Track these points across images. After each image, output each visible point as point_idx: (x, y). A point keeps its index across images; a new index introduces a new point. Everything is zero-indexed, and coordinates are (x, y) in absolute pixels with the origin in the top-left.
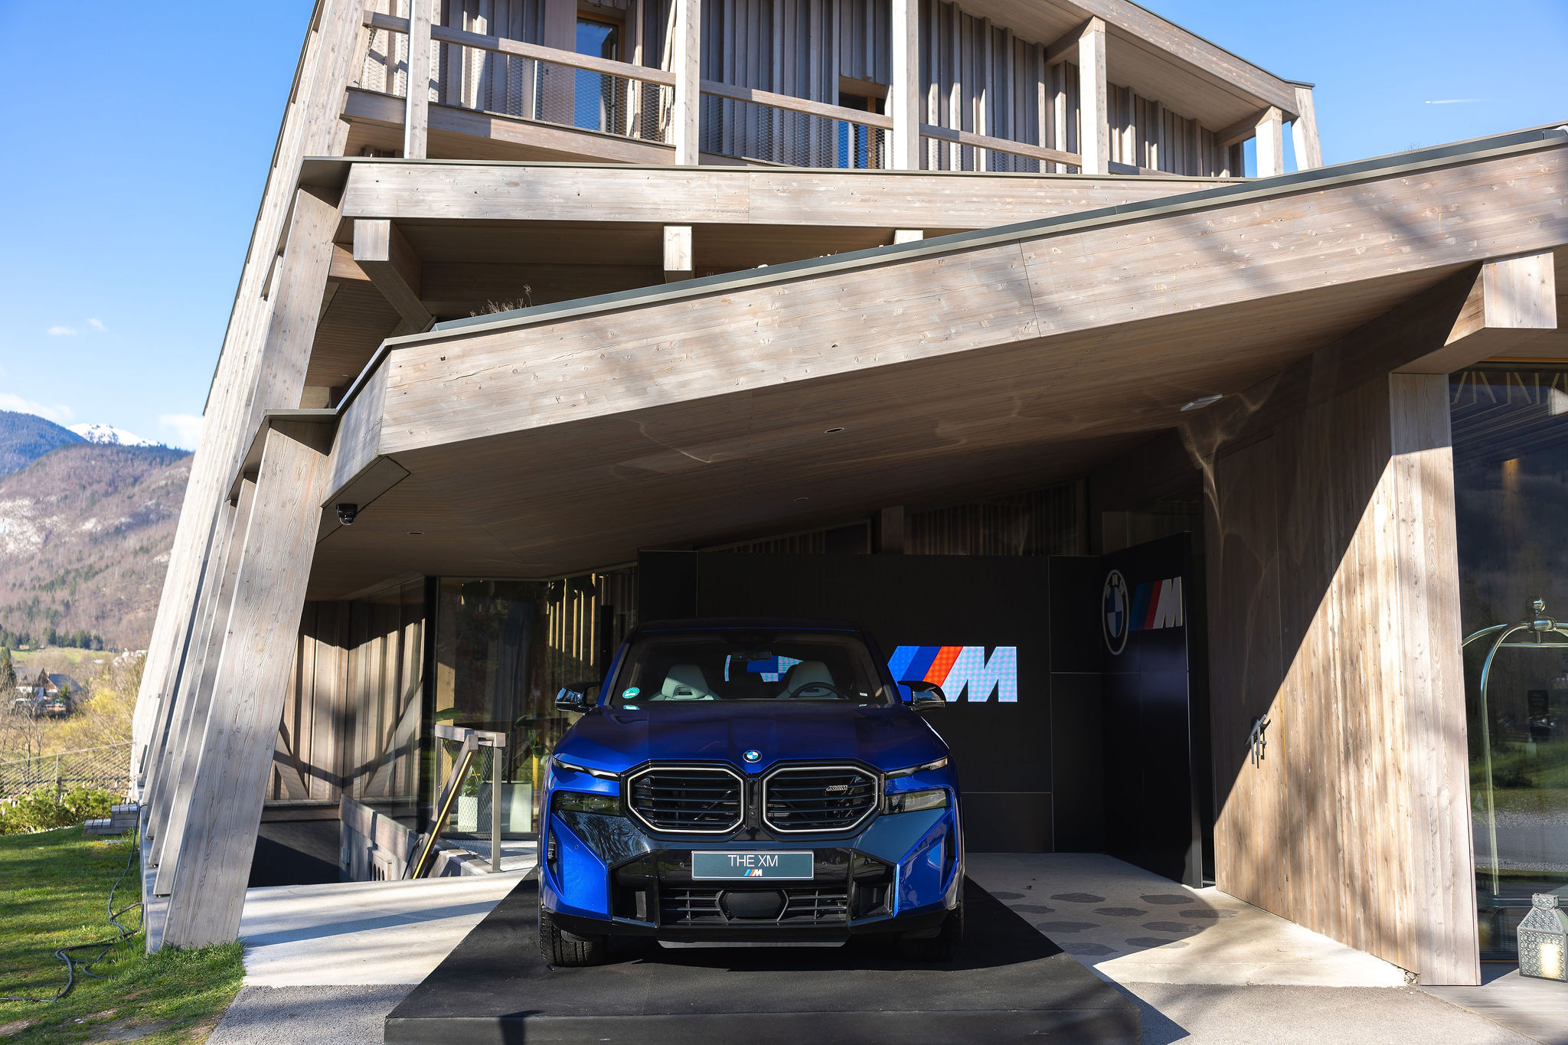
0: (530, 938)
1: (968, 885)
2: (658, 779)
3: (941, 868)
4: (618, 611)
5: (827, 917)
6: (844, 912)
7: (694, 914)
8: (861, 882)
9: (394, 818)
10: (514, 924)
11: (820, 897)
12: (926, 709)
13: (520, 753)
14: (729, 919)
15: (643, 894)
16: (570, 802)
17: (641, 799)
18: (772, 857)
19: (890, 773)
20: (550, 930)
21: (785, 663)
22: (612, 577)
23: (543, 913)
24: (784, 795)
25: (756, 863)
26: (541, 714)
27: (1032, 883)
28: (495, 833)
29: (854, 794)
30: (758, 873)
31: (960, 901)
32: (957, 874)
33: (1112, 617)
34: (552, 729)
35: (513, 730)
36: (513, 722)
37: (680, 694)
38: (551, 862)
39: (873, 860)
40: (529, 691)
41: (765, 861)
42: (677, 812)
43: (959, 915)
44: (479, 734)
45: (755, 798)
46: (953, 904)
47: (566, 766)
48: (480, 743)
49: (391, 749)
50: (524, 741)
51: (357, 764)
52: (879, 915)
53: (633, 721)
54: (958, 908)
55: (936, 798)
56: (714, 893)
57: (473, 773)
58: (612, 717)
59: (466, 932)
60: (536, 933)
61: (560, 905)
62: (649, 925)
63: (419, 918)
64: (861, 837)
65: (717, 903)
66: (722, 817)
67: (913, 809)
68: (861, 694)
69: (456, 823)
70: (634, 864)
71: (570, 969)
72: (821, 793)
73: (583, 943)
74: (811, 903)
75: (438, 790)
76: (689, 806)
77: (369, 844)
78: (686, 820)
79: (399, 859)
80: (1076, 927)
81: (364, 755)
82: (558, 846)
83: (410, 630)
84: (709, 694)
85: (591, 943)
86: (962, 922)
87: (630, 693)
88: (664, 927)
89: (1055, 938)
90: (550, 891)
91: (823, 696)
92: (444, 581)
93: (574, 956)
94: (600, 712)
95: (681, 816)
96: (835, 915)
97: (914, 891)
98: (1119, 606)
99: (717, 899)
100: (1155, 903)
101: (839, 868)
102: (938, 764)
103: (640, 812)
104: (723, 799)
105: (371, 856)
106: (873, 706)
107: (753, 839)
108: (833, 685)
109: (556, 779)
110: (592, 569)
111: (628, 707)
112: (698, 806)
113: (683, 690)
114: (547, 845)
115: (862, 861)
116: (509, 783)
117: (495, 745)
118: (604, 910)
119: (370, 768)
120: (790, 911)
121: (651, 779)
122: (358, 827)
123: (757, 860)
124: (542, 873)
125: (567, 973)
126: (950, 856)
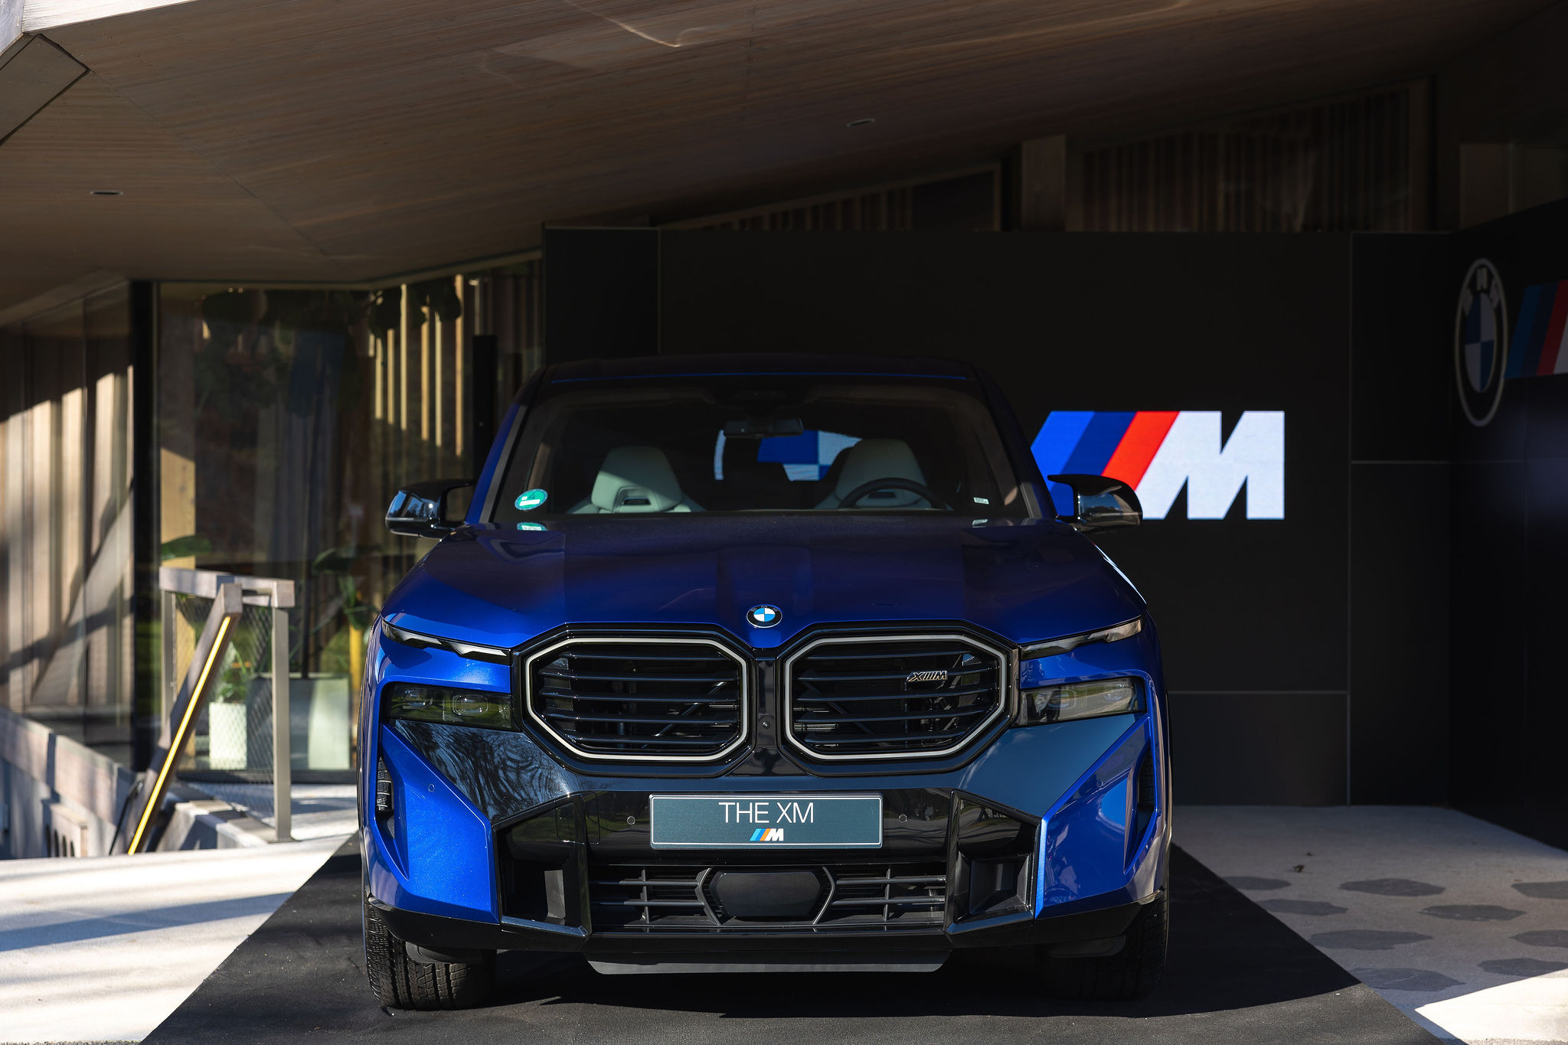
0: (349, 959)
1: (1178, 861)
2: (583, 660)
3: (1124, 827)
4: (507, 346)
5: (908, 918)
6: (941, 907)
7: (656, 913)
8: (972, 852)
9: (90, 745)
10: (320, 934)
11: (893, 880)
12: (1103, 528)
13: (325, 620)
14: (722, 920)
15: (559, 875)
16: (414, 701)
17: (552, 698)
18: (803, 805)
19: (1030, 648)
20: (384, 941)
21: (831, 445)
22: (494, 280)
23: (371, 911)
24: (824, 689)
25: (772, 819)
26: (364, 548)
27: (1304, 861)
28: (279, 771)
29: (960, 688)
30: (775, 836)
31: (1162, 888)
32: (1156, 841)
33: (1474, 352)
34: (385, 574)
35: (310, 577)
36: (309, 563)
37: (627, 502)
38: (382, 817)
39: (992, 810)
40: (338, 508)
41: (790, 812)
42: (621, 722)
43: (1161, 915)
44: (244, 582)
45: (770, 698)
46: (1148, 892)
47: (408, 636)
48: (248, 600)
49: (79, 616)
50: (331, 598)
51: (15, 644)
52: (1007, 912)
53: (536, 552)
54: (1158, 902)
55: (1117, 697)
56: (693, 874)
57: (236, 661)
58: (496, 545)
59: (229, 949)
60: (359, 950)
61: (403, 895)
62: (571, 931)
63: (141, 924)
64: (973, 768)
65: (699, 891)
66: (707, 732)
67: (1076, 716)
68: (976, 500)
69: (205, 752)
70: (540, 819)
71: (422, 1014)
72: (897, 686)
73: (447, 967)
74: (878, 890)
75: (170, 690)
76: (643, 710)
77: (43, 792)
78: (639, 738)
79: (100, 823)
80: (1384, 940)
81: (27, 626)
82: (395, 790)
83: (106, 387)
84: (682, 502)
85: (462, 966)
86: (1167, 927)
87: (528, 501)
88: (597, 935)
89: (1346, 959)
90: (384, 872)
91: (905, 506)
92: (168, 290)
93: (431, 991)
94: (471, 536)
95: (629, 730)
96: (923, 915)
97: (1070, 868)
98: (1488, 331)
99: (700, 884)
100: (1540, 896)
101: (931, 826)
102: (1123, 630)
103: (550, 722)
104: (711, 697)
105: (48, 815)
106: (999, 523)
107: (768, 772)
108: (923, 483)
109: (388, 661)
110: (457, 264)
111: (525, 527)
112: (662, 710)
113: (632, 495)
114: (375, 787)
115: (975, 814)
116: (305, 677)
117: (275, 604)
118: (483, 903)
119: (41, 652)
120: (836, 906)
121: (571, 660)
122: (21, 762)
123: (773, 811)
124: (367, 840)
125: (420, 1021)
126: (1144, 805)
